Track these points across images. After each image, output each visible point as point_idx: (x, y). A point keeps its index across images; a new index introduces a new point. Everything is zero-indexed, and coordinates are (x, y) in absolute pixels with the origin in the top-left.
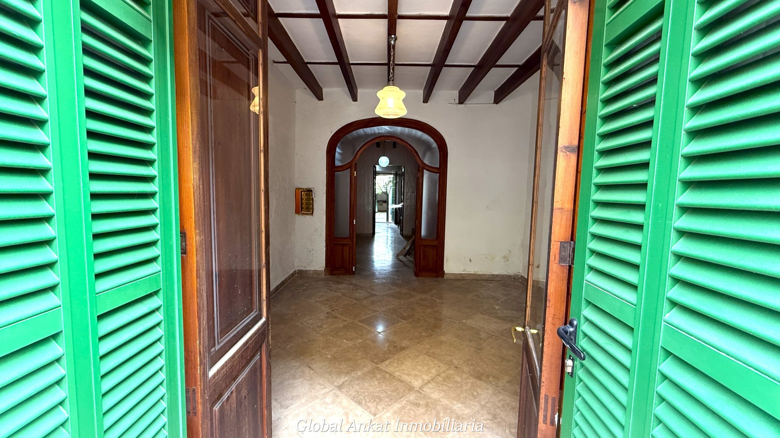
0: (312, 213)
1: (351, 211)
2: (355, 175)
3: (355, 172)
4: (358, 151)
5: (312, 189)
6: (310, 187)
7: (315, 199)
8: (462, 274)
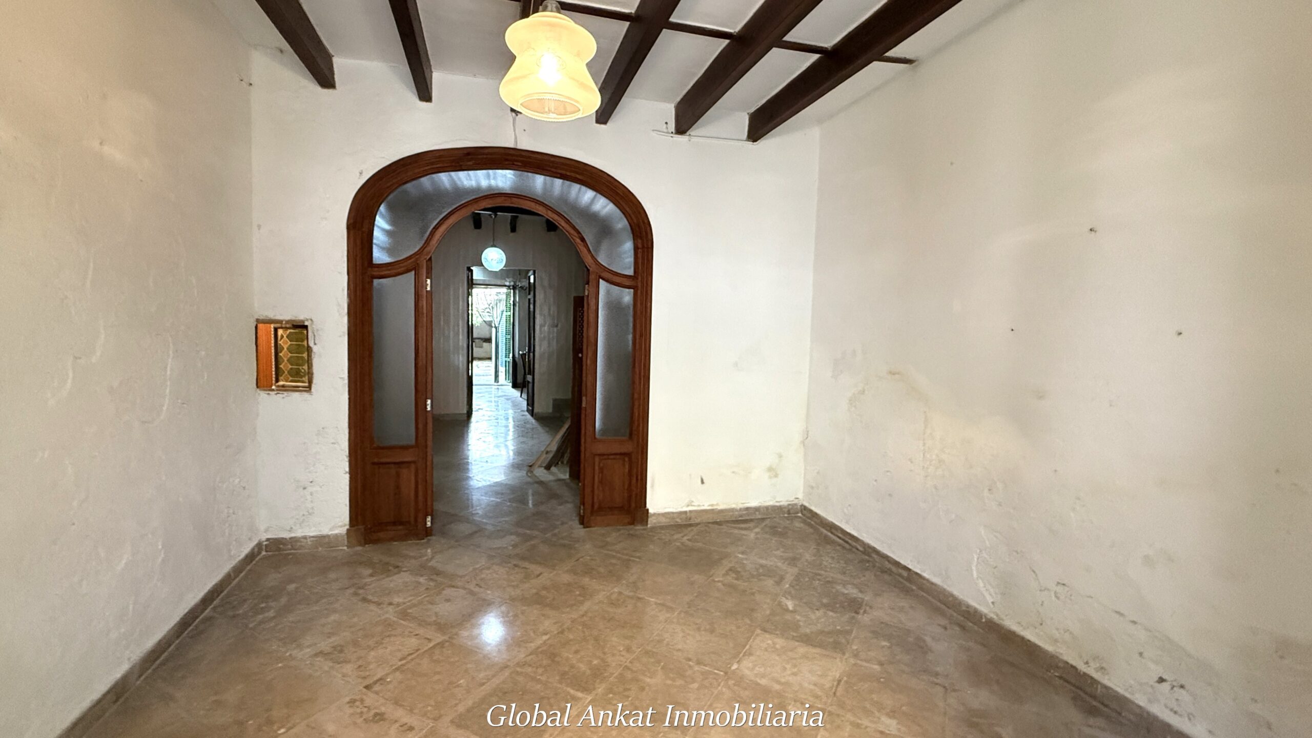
0: (310, 387)
1: (420, 379)
2: (429, 289)
3: (429, 281)
4: (436, 228)
5: (306, 323)
6: (301, 318)
7: (315, 349)
8: (685, 512)
